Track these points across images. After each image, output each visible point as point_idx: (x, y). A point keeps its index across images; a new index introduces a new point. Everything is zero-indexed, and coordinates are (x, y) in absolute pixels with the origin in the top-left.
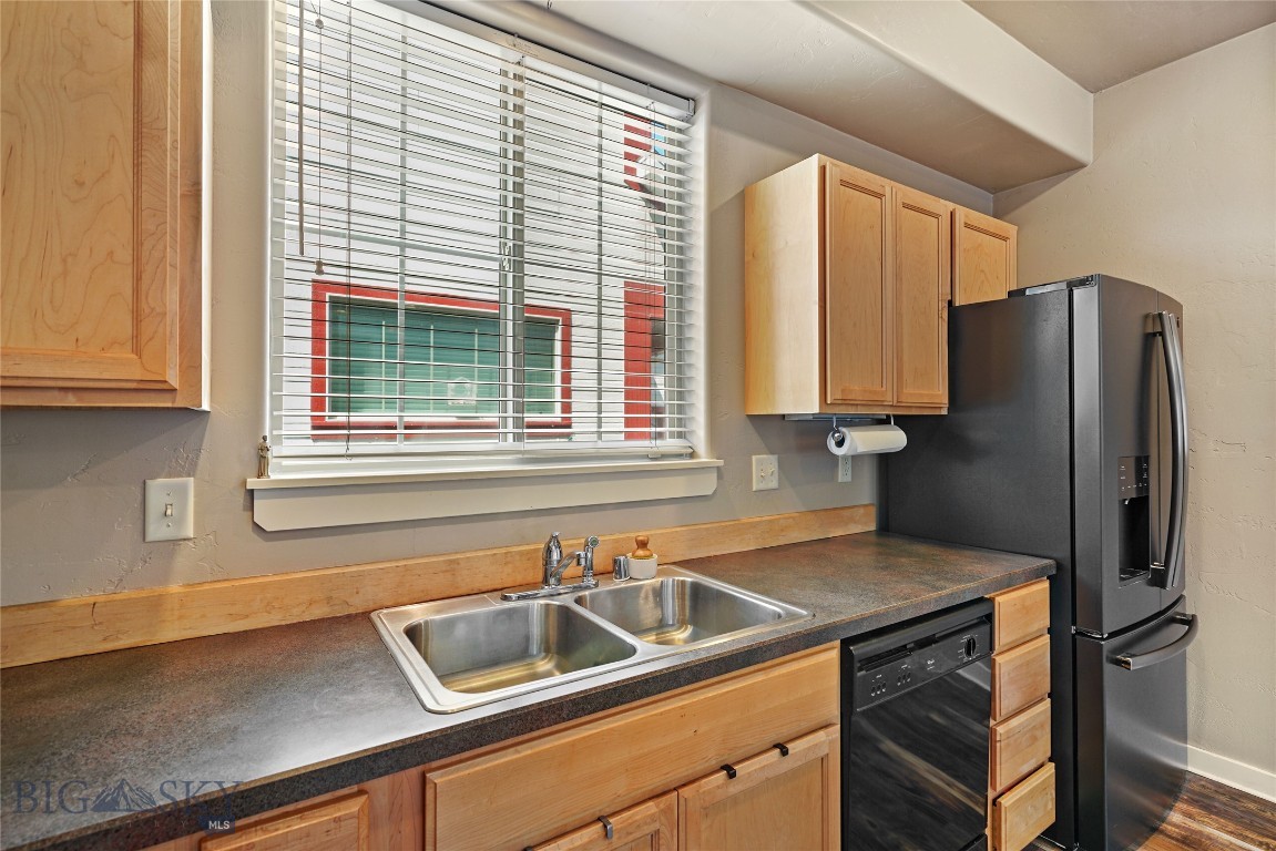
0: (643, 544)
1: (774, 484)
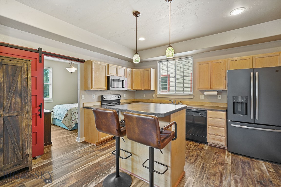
0: (181, 102)
1: (204, 98)
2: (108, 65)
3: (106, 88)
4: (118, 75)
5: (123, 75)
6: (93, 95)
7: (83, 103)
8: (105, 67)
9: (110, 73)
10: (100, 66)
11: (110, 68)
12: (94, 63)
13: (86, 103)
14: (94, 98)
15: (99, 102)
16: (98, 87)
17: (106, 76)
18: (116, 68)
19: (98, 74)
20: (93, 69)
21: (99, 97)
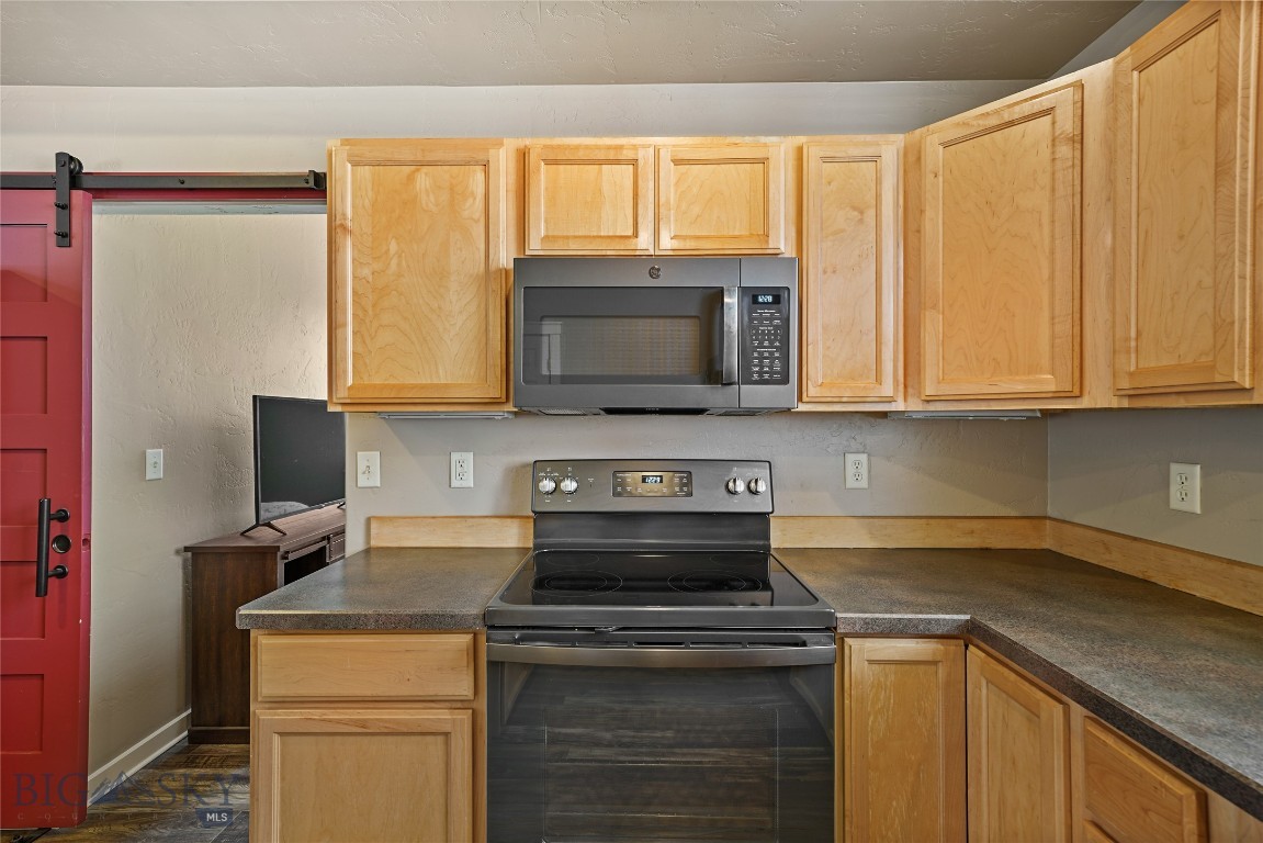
2: (523, 156)
3: (496, 391)
4: (667, 244)
5: (737, 233)
6: (455, 457)
7: (368, 521)
8: (480, 176)
9: (546, 237)
10: (423, 180)
11: (542, 177)
12: (355, 164)
13: (391, 519)
14: (464, 484)
15: (516, 521)
16: (402, 387)
17: (493, 267)
18: (634, 162)
19: (394, 262)
20: (344, 215)
21: (515, 473)
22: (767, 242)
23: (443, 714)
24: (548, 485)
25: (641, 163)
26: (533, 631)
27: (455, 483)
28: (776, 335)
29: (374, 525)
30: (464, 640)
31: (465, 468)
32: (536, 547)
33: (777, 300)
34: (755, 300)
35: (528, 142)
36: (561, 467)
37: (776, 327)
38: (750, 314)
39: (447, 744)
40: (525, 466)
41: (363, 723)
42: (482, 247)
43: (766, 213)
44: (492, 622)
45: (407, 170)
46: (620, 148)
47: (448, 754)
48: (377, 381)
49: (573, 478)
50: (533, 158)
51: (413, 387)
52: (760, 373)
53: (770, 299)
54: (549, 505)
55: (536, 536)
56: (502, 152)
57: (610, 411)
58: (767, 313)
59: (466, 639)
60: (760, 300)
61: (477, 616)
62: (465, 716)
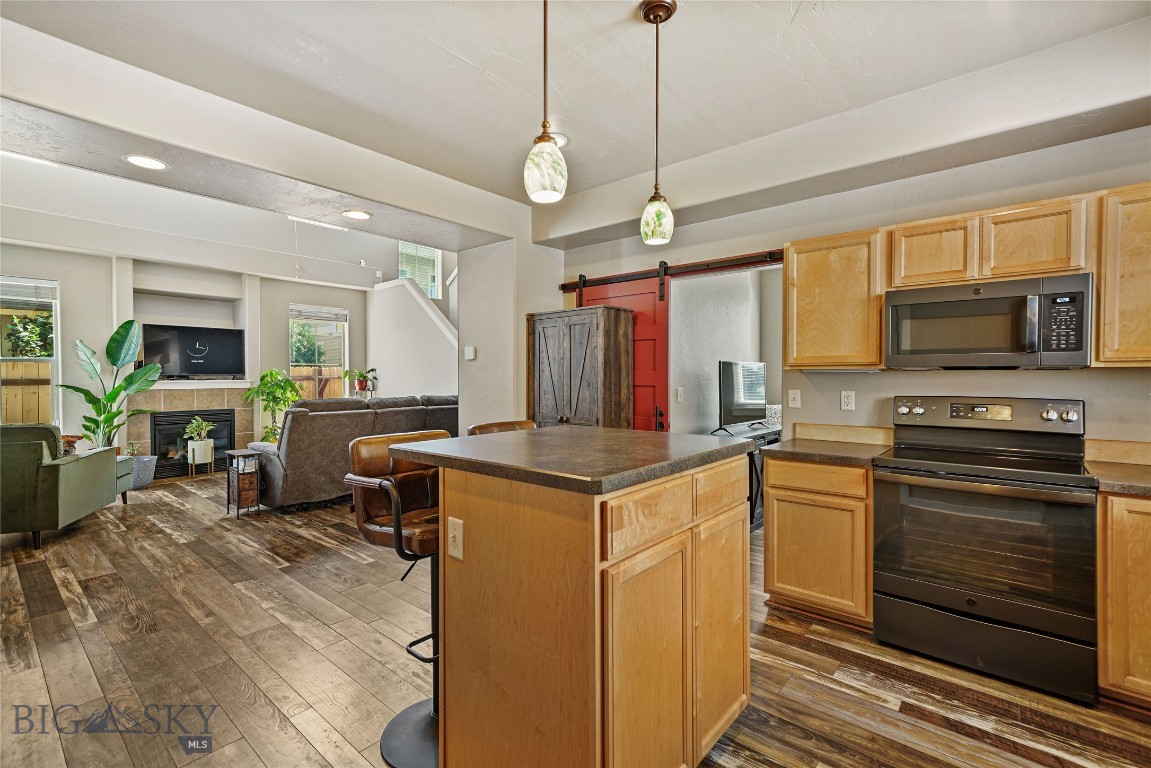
2: (891, 235)
3: (873, 359)
4: (987, 273)
5: (1044, 259)
6: (844, 393)
7: (794, 425)
8: (865, 250)
9: (905, 276)
10: (833, 256)
11: (903, 245)
12: (798, 253)
13: (807, 425)
14: (849, 408)
15: (882, 431)
16: (821, 358)
17: (873, 294)
18: (965, 229)
19: (818, 298)
20: (793, 278)
21: (882, 404)
22: (1069, 263)
23: (852, 502)
24: (905, 410)
25: (969, 228)
26: (896, 469)
27: (844, 407)
28: (1071, 321)
29: (798, 428)
30: (862, 471)
31: (850, 399)
32: (895, 444)
33: (1073, 300)
34: (1054, 301)
35: (893, 227)
36: (913, 401)
37: (1071, 317)
38: (1050, 310)
39: (853, 516)
40: (889, 399)
41: (814, 501)
42: (866, 285)
43: (1069, 244)
44: (875, 463)
45: (825, 252)
46: (956, 221)
47: (853, 520)
48: (808, 354)
49: (921, 407)
50: (897, 235)
51: (827, 357)
52: (1058, 345)
53: (1067, 300)
54: (904, 421)
55: (895, 438)
56: (879, 236)
57: (946, 368)
58: (1064, 309)
59: (863, 471)
60: (1058, 301)
61: (868, 460)
62: (861, 505)
